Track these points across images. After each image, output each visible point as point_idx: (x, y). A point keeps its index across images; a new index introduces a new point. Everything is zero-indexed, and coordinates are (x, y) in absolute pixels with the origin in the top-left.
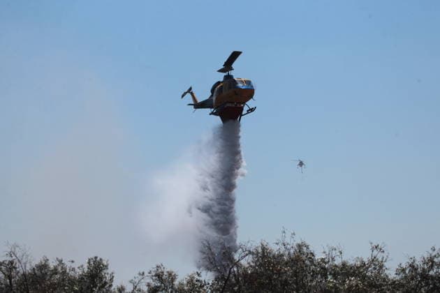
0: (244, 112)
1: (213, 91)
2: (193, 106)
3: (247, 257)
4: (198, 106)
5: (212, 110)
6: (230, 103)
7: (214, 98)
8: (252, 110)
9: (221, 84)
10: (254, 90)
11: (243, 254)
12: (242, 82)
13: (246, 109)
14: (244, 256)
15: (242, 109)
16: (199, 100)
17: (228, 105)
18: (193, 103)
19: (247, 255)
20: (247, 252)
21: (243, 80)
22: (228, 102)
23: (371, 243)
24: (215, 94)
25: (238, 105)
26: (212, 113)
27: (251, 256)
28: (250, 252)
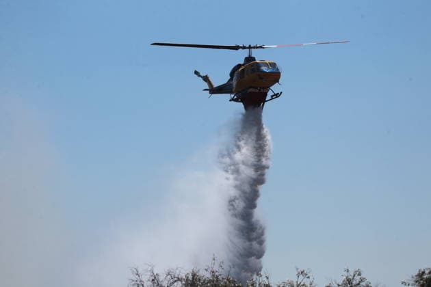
0: (268, 97)
1: (232, 74)
2: (208, 92)
3: (175, 284)
4: (214, 90)
5: (233, 96)
6: (253, 87)
7: (234, 83)
8: (277, 95)
9: (243, 68)
10: (279, 73)
11: (172, 281)
12: (266, 64)
13: (270, 94)
14: (173, 283)
15: (266, 95)
16: (216, 84)
17: (251, 90)
18: (208, 88)
19: (176, 281)
20: (176, 279)
21: (267, 62)
22: (251, 87)
23: (297, 269)
24: (235, 78)
25: (262, 90)
26: (232, 100)
27: (179, 282)
28: (179, 279)
